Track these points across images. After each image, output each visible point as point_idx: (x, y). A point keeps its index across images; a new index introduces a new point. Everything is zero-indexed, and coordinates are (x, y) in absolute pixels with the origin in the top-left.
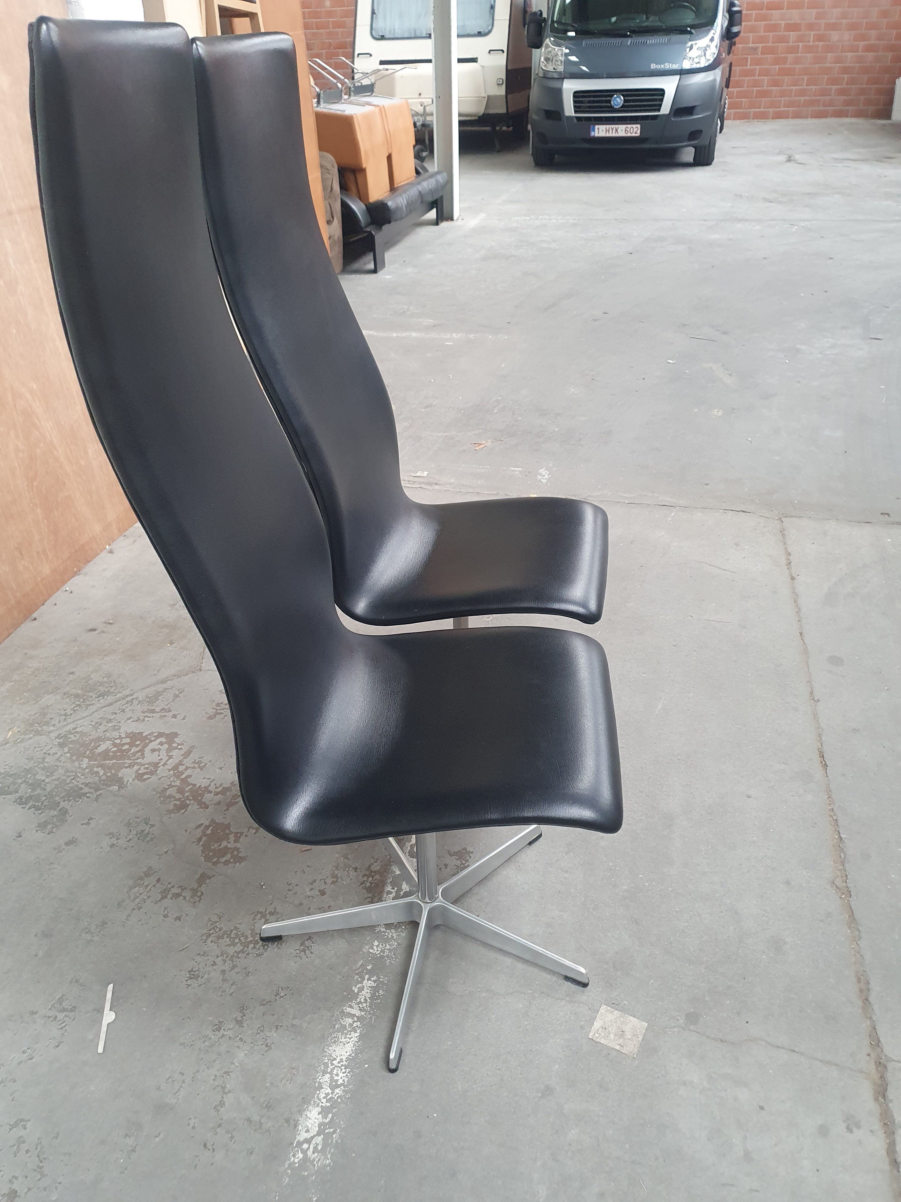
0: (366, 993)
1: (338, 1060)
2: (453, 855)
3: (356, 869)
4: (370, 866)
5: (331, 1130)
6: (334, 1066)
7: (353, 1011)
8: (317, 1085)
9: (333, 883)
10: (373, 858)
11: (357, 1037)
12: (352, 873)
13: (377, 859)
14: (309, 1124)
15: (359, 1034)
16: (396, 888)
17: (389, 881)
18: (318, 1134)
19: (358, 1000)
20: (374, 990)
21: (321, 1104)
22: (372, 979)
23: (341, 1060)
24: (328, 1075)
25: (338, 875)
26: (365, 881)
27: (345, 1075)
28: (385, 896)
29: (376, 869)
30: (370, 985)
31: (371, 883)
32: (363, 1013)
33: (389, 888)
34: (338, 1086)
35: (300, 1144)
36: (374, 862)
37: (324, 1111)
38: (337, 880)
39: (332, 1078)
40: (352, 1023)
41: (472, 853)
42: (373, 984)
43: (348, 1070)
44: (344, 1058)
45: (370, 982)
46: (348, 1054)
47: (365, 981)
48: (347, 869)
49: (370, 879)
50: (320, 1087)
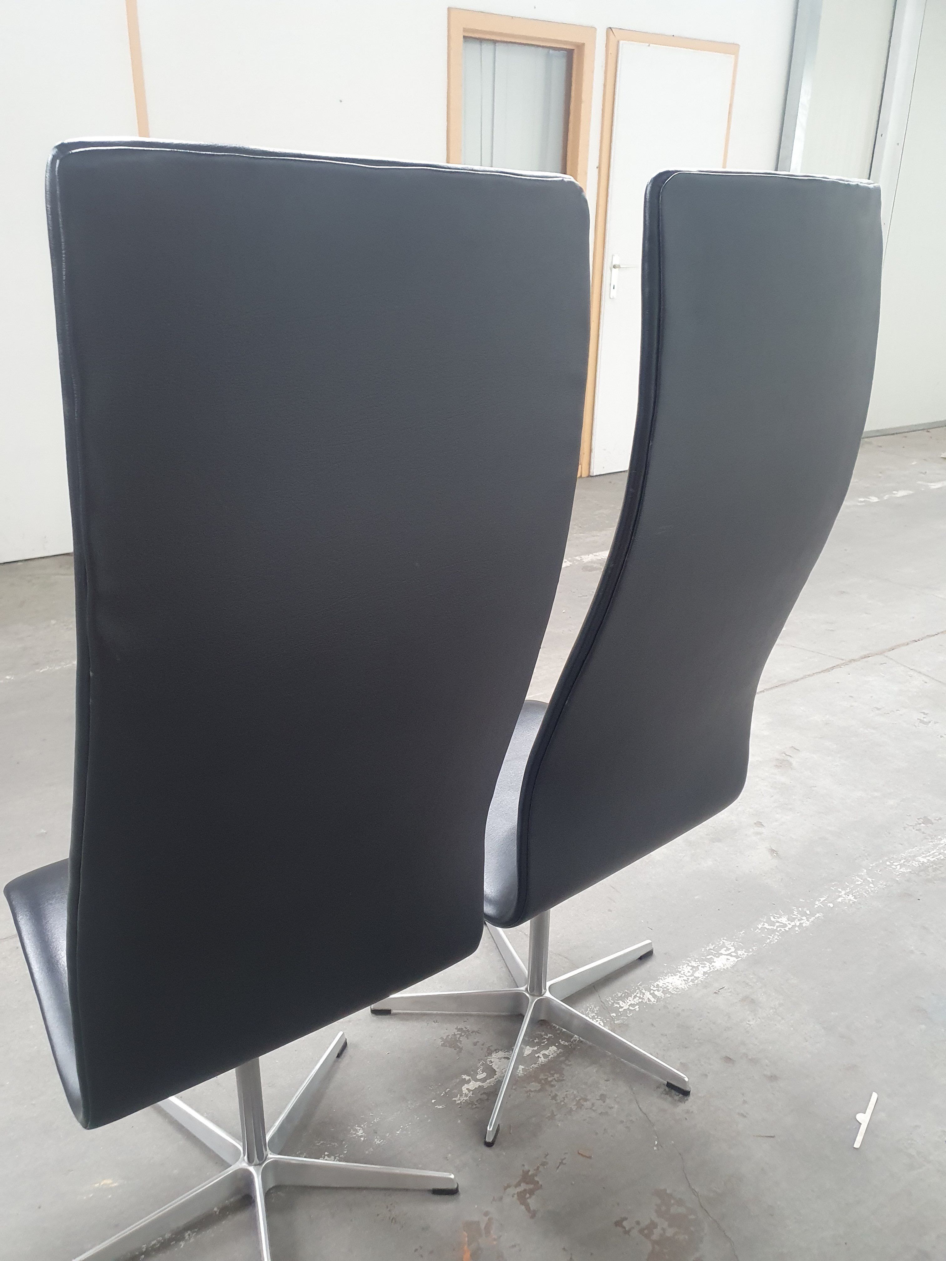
0: (631, 1000)
1: (682, 979)
2: (459, 1047)
3: (554, 1097)
4: (540, 1090)
5: (712, 951)
6: (688, 977)
7: (650, 997)
8: (707, 975)
9: (586, 1100)
10: (528, 1097)
11: (659, 982)
12: (561, 1095)
13: (527, 1092)
14: (725, 962)
15: (657, 982)
16: (537, 1055)
17: (536, 1066)
18: (722, 954)
19: (640, 1000)
20: (622, 999)
21: (711, 966)
22: (618, 1006)
23: (680, 977)
24: (695, 975)
25: (574, 1104)
26: (556, 1081)
27: (683, 969)
28: (552, 1056)
29: (537, 1084)
30: (623, 1003)
31: (553, 1075)
32: (644, 991)
33: (542, 1060)
34: (693, 967)
35: (737, 957)
36: (532, 1091)
37: (711, 961)
38: (580, 1100)
39: (694, 972)
40: (656, 991)
41: (442, 1038)
42: (621, 1002)
43: (680, 970)
44: (678, 977)
45: (622, 1006)
46: (672, 977)
47: (625, 1008)
48: (563, 1103)
49: (550, 1079)
50: (705, 973)
